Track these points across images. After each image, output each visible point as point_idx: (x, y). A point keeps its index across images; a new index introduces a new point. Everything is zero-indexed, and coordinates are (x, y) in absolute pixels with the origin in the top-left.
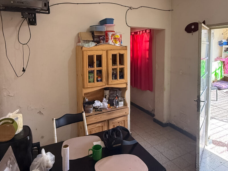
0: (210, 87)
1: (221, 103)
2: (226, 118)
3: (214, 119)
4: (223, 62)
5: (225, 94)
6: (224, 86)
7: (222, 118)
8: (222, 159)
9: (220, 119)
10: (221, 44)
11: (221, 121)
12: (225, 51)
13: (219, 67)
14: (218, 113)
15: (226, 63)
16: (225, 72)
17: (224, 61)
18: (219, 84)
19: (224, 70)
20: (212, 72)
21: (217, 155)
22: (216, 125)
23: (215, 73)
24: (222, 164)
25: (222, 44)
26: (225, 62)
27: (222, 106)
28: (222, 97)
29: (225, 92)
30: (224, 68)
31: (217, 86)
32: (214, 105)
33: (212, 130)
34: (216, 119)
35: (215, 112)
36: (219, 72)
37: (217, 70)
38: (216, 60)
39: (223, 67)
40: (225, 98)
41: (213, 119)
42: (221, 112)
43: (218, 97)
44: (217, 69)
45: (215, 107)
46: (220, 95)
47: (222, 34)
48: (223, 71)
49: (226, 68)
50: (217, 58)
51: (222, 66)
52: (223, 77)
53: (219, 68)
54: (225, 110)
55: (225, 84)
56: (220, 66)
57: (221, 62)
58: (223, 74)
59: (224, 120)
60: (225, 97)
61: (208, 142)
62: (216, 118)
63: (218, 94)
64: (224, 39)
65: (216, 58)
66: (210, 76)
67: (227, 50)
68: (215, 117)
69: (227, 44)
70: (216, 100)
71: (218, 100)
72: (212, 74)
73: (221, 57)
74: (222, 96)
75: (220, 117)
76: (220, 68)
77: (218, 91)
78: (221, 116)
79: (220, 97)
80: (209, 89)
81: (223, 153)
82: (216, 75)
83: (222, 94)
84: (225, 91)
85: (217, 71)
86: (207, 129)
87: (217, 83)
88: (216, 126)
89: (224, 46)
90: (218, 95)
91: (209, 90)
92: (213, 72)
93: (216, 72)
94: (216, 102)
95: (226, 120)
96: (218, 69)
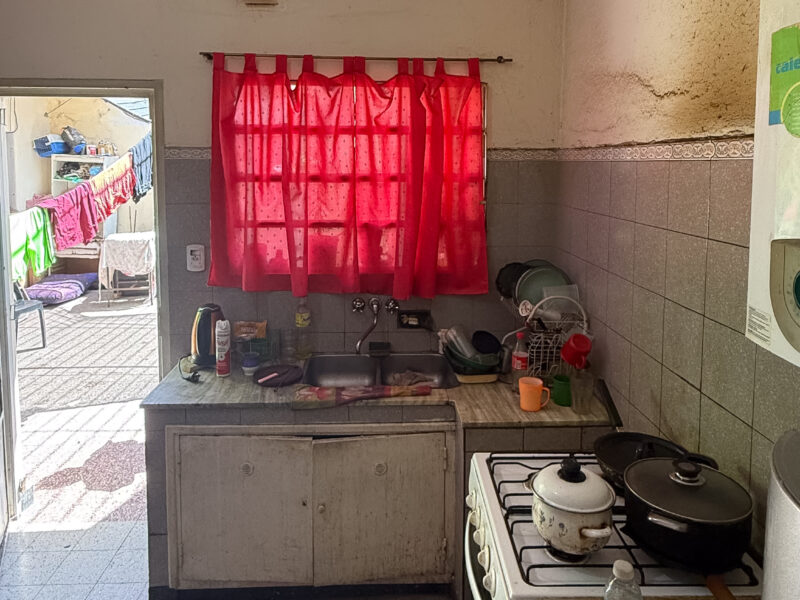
0: (8, 307)
1: (59, 351)
2: (76, 396)
3: (36, 414)
4: (51, 211)
5: (69, 316)
6: (64, 292)
7: (62, 401)
8: (68, 532)
9: (57, 405)
10: (45, 150)
11: (63, 409)
12: (58, 173)
13: (35, 231)
14: (48, 389)
15: (58, 213)
16: (57, 245)
17: (50, 207)
18: (48, 289)
19: (55, 238)
20: (13, 250)
21: (54, 533)
22: (44, 432)
23: (23, 252)
24: (69, 549)
25: (49, 149)
26: (54, 211)
27: (62, 358)
28: (63, 329)
29: (69, 309)
30: (54, 232)
31: (43, 294)
32: (35, 365)
33: (33, 454)
34: (44, 410)
35: (38, 387)
36: (37, 246)
37: (31, 241)
38: (29, 205)
39: (49, 230)
40: (71, 330)
41: (33, 413)
42: (59, 381)
43: (47, 335)
44: (31, 237)
45: (40, 372)
46: (53, 324)
47: (46, 115)
48: (51, 243)
49: (59, 230)
50: (35, 197)
51: (48, 223)
52: (54, 261)
53: (38, 231)
54: (73, 370)
55: (67, 285)
56: (41, 225)
57: (44, 213)
58: (52, 252)
59: (71, 405)
60: (69, 326)
61: (19, 506)
62: (44, 406)
63: (46, 322)
64: (52, 133)
65: (31, 198)
66: (5, 265)
67: (64, 170)
68: (41, 406)
69: (61, 150)
70: (41, 345)
71: (47, 343)
72: (13, 260)
73: (49, 192)
74: (63, 326)
75: (57, 397)
76: (42, 233)
77: (47, 313)
78: (61, 395)
79: (53, 331)
80: (8, 312)
81: (72, 513)
82: (27, 257)
83: (61, 320)
84: (69, 306)
85: (32, 246)
86: (11, 461)
87: (43, 286)
88: (46, 435)
89: (54, 156)
90: (46, 327)
91: (8, 318)
92: (19, 251)
93: (29, 246)
94: (40, 351)
95: (77, 402)
96: (34, 238)
